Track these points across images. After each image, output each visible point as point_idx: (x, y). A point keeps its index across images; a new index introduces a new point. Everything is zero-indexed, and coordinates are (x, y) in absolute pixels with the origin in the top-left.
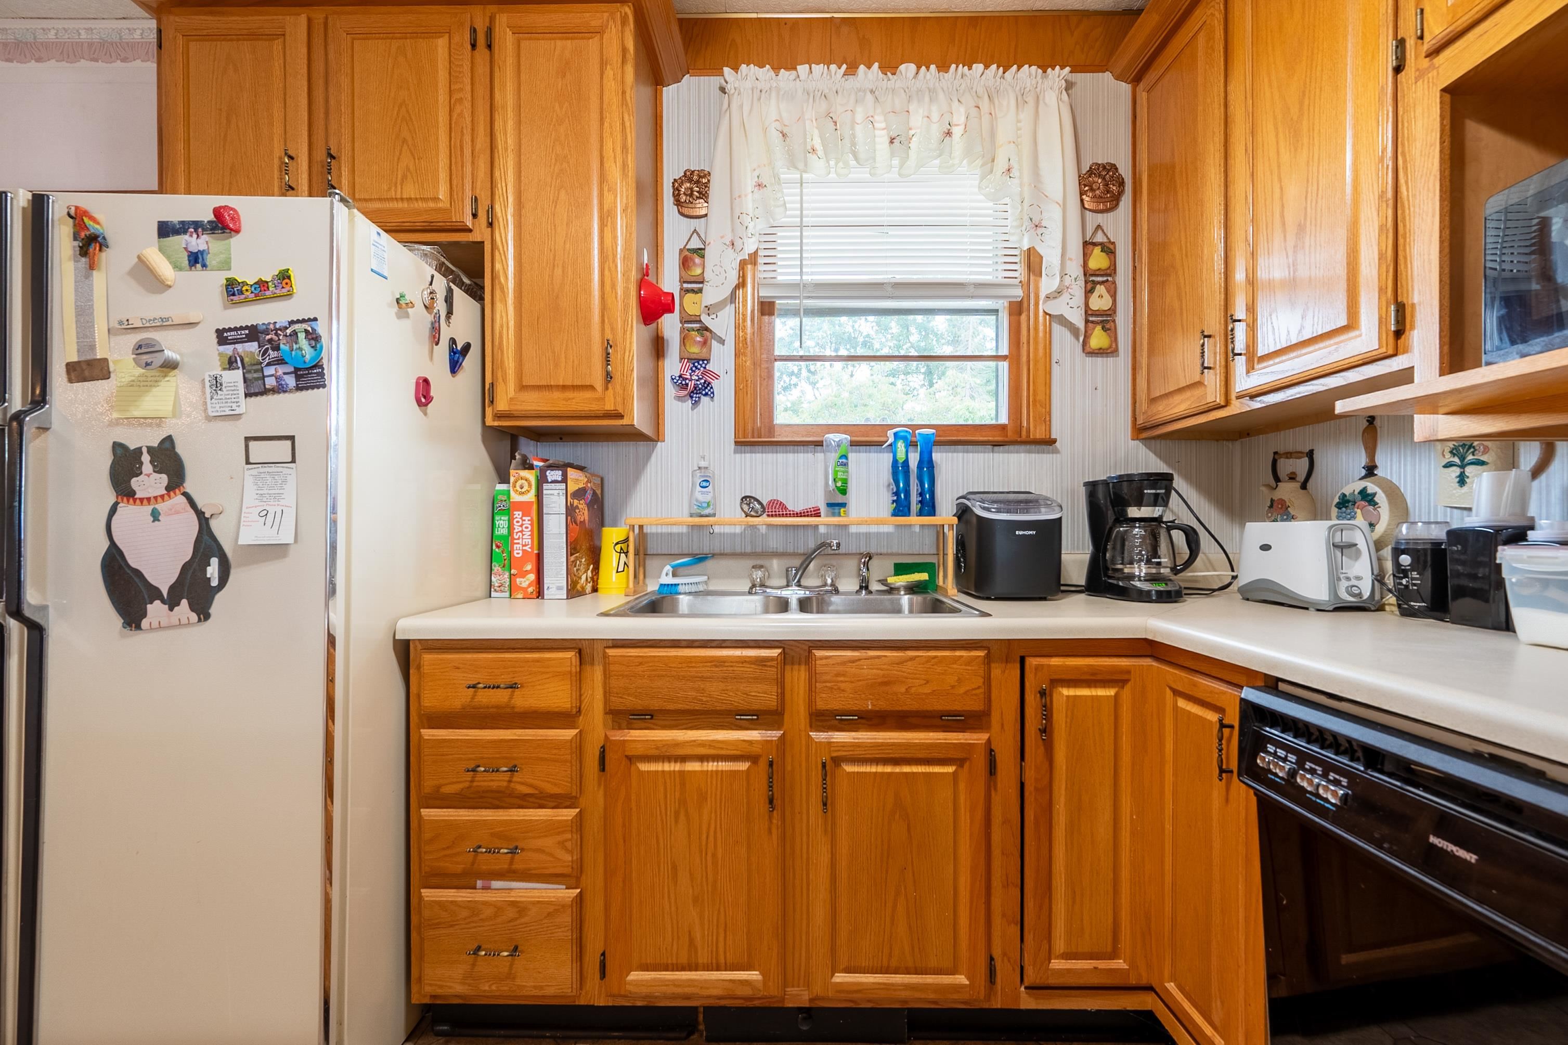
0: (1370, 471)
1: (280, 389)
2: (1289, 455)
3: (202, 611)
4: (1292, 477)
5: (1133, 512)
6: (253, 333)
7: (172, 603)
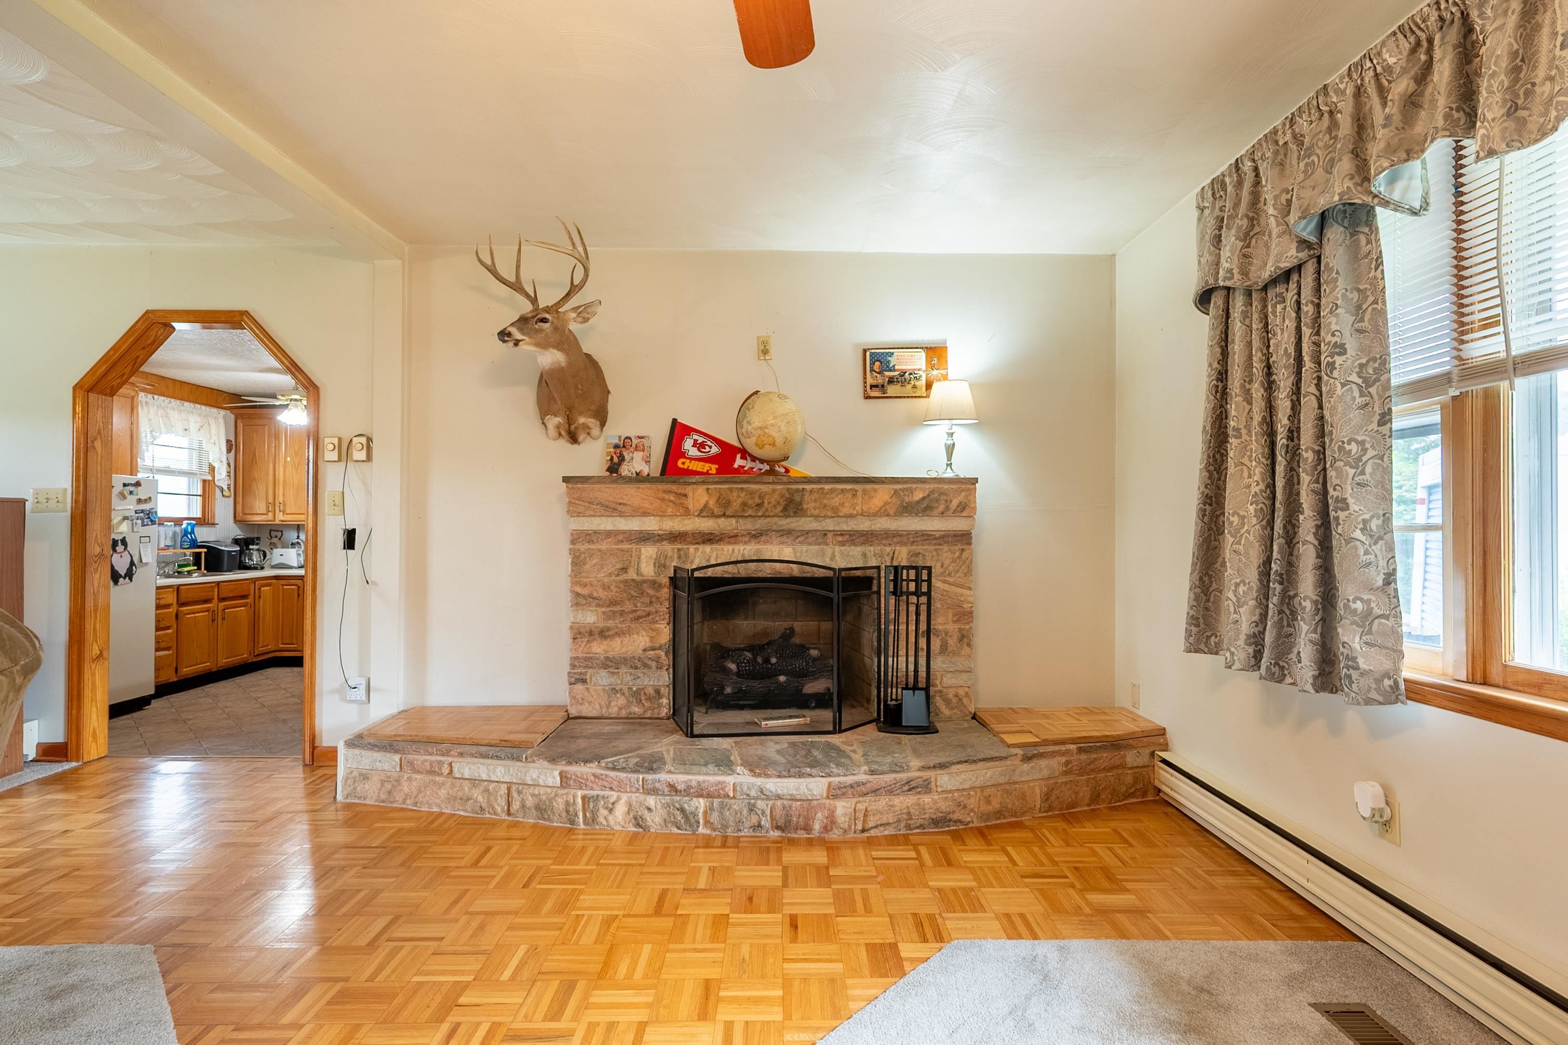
0: (298, 537)
1: (147, 525)
2: (275, 530)
3: (131, 579)
4: (275, 537)
5: (251, 547)
6: (142, 511)
7: (125, 578)
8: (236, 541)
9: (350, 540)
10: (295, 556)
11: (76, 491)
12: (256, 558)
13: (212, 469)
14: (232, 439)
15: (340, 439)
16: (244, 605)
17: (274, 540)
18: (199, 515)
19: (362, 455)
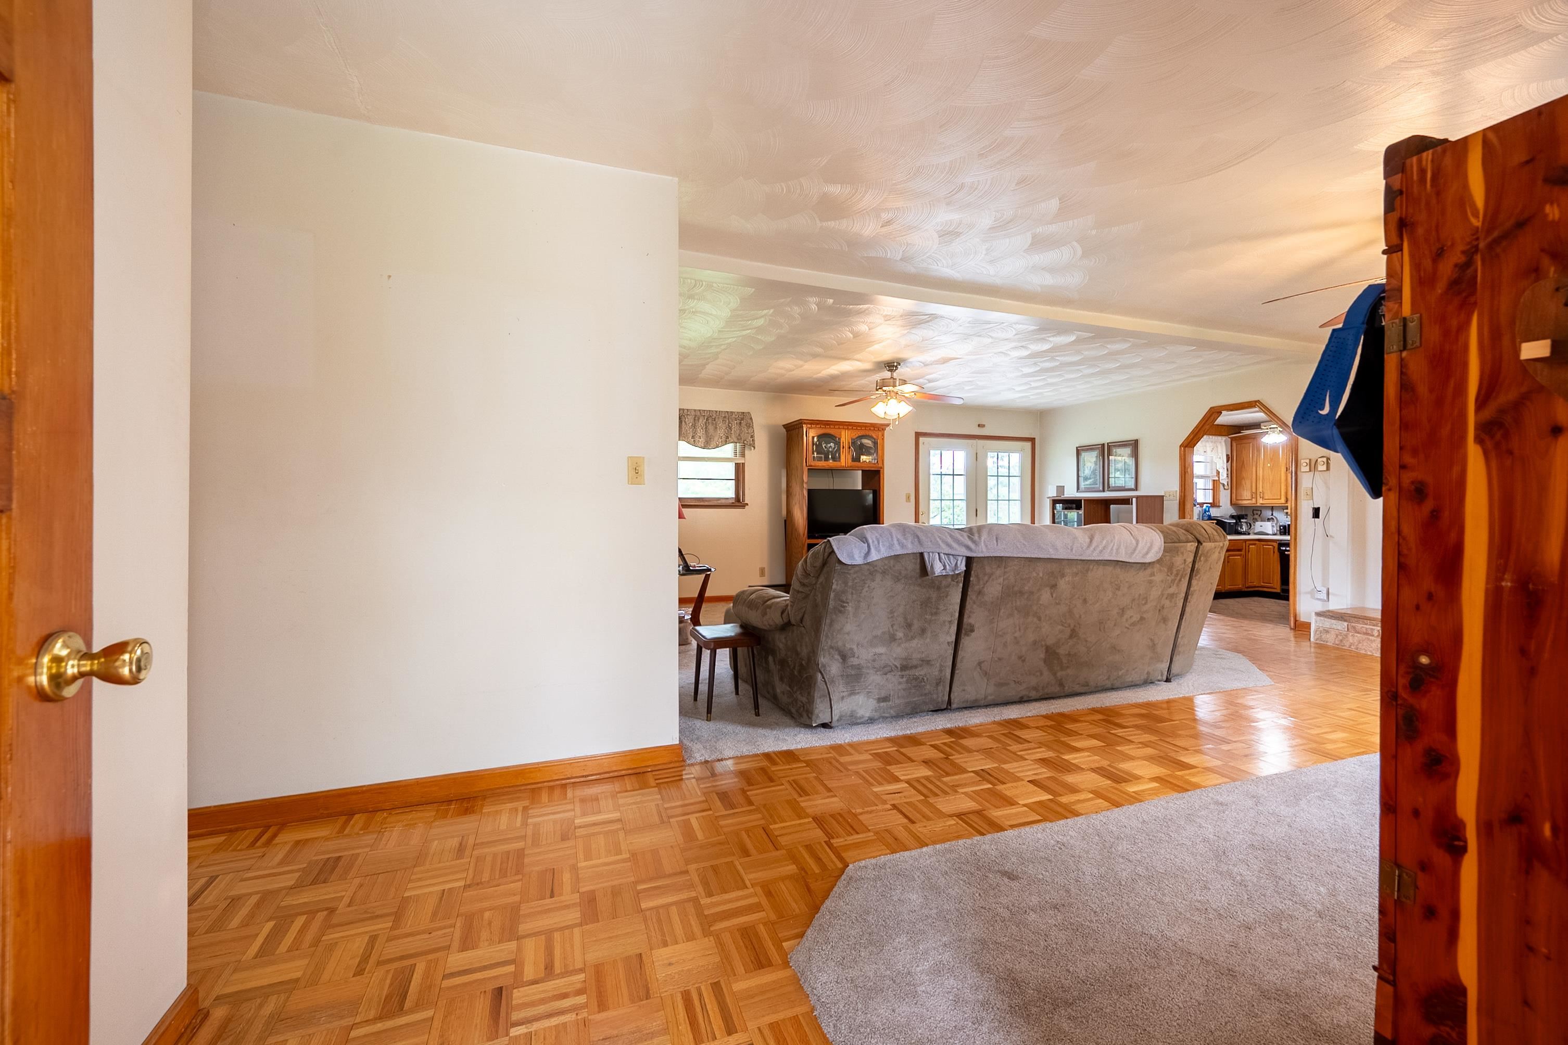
0: (1272, 515)
2: (1256, 510)
4: (1257, 514)
5: (1242, 520)
8: (1232, 517)
9: (1316, 513)
10: (1271, 527)
11: (1181, 491)
12: (1244, 528)
13: (1218, 473)
14: (1229, 454)
15: (1310, 460)
16: (1240, 555)
17: (1256, 516)
18: (1211, 501)
19: (1324, 468)
